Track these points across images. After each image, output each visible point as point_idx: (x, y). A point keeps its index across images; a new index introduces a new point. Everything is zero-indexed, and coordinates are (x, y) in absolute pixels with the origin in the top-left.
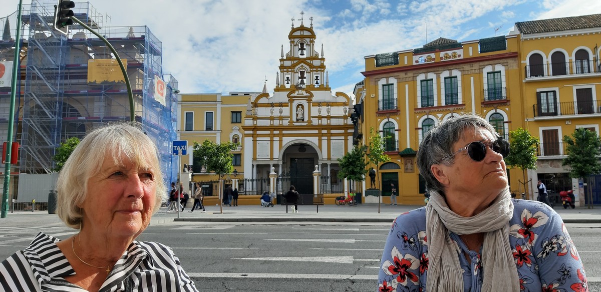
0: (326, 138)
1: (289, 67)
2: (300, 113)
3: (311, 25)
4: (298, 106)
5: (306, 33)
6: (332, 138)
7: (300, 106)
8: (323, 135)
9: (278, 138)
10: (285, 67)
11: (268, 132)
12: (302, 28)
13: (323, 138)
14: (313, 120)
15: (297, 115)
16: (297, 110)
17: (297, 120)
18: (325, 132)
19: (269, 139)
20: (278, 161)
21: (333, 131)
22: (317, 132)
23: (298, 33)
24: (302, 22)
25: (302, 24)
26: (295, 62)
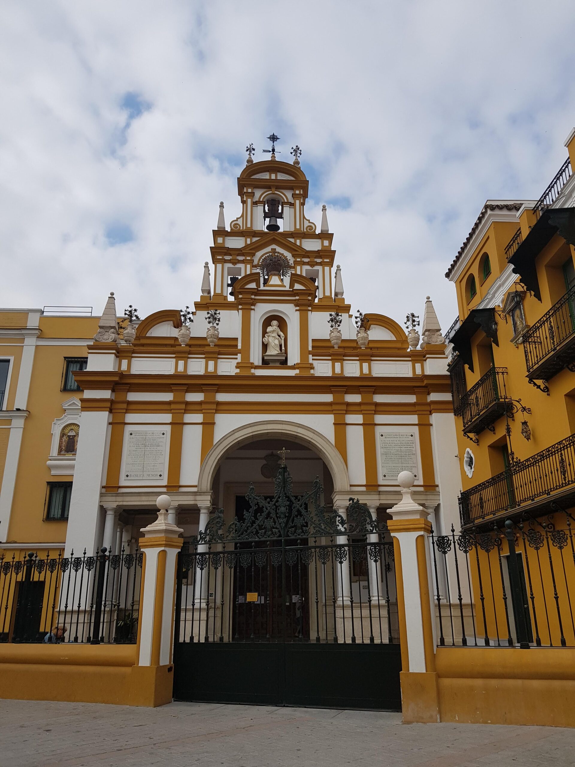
0: (358, 418)
1: (239, 252)
2: (274, 341)
4: (267, 322)
5: (283, 177)
6: (379, 419)
7: (275, 323)
8: (350, 408)
9: (199, 418)
10: (227, 252)
11: (168, 397)
12: (273, 166)
13: (351, 418)
14: (315, 363)
15: (265, 347)
16: (264, 333)
17: (266, 363)
18: (354, 398)
19: (167, 418)
20: (195, 494)
21: (379, 398)
22: (328, 398)
23: (263, 176)
26: (254, 241)
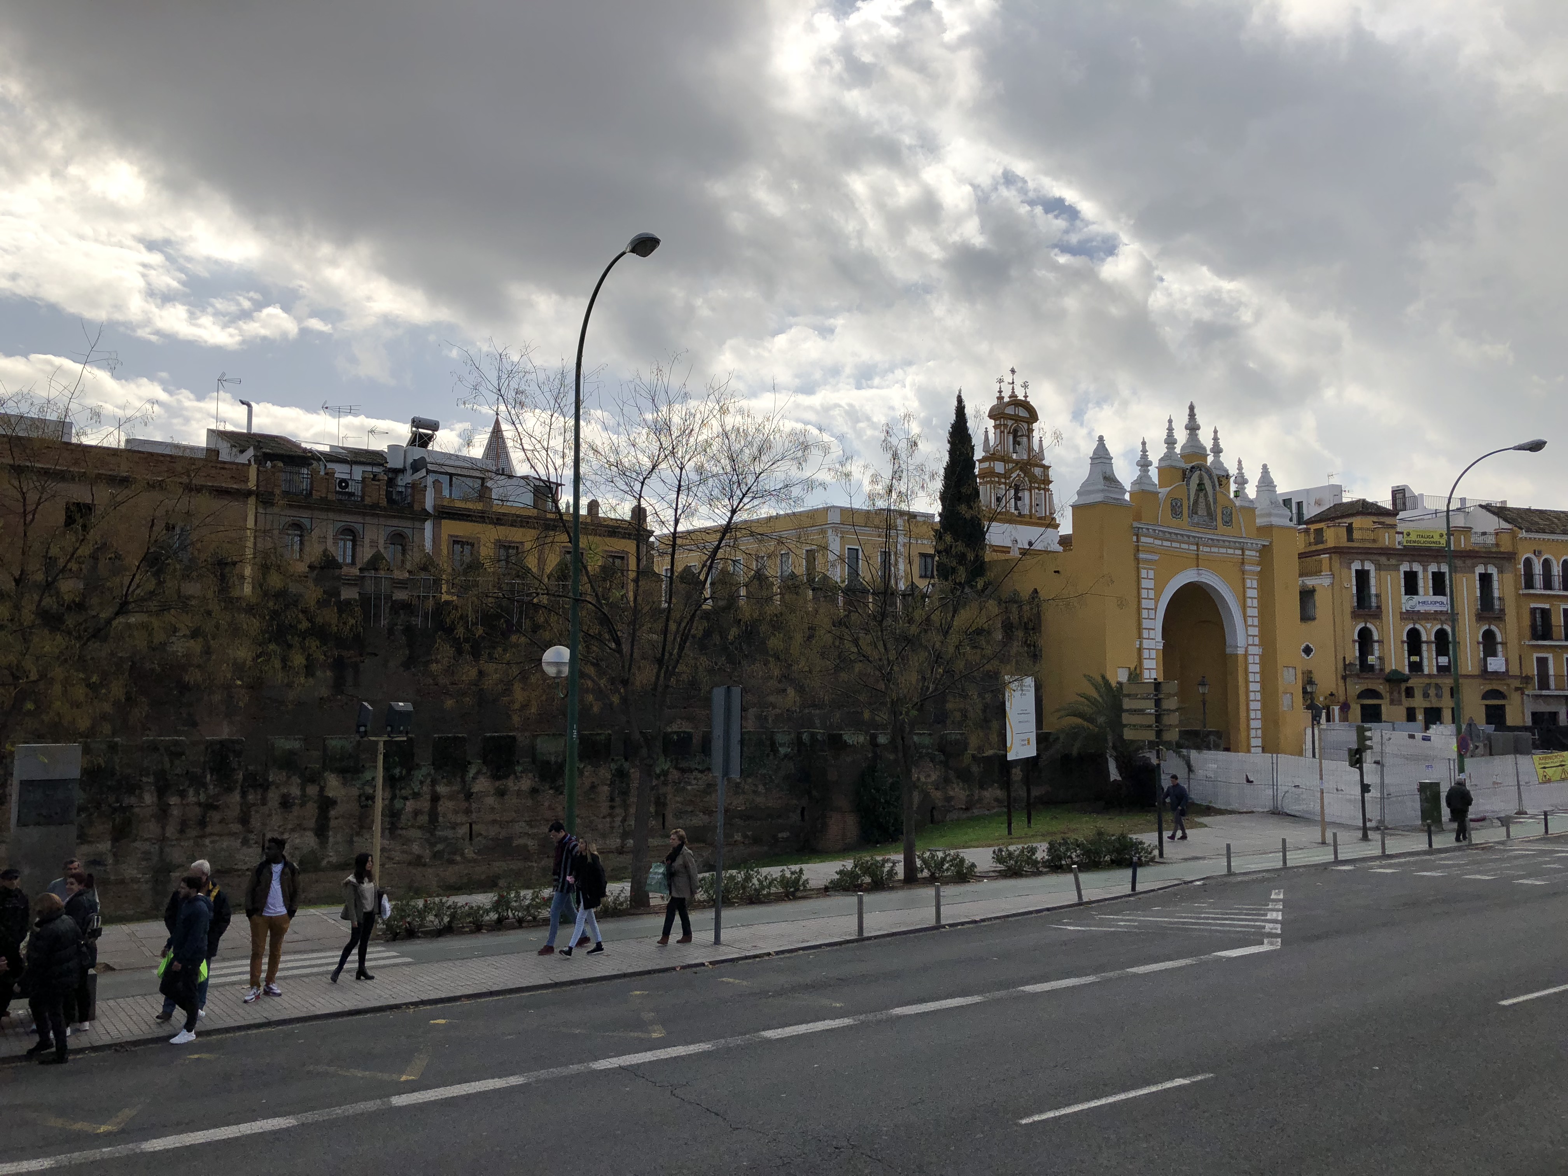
1: (1004, 475)
3: (1026, 397)
5: (1023, 413)
10: (999, 475)
12: (1015, 402)
23: (1010, 411)
24: (1013, 389)
25: (1013, 392)
26: (1011, 466)
